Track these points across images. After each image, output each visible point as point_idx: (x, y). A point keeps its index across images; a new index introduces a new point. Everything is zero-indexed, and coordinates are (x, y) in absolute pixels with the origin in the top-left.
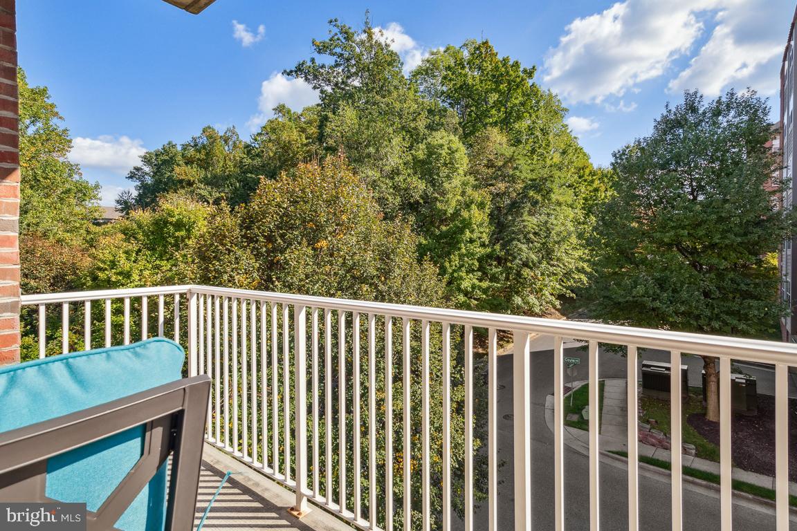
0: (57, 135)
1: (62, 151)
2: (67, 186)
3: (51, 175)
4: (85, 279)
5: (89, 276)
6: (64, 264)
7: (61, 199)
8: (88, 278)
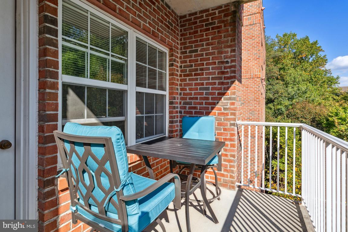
0: (321, 59)
1: (323, 65)
2: (324, 80)
3: (317, 76)
4: (323, 120)
5: (324, 119)
6: (317, 113)
7: (321, 86)
8: (324, 120)
